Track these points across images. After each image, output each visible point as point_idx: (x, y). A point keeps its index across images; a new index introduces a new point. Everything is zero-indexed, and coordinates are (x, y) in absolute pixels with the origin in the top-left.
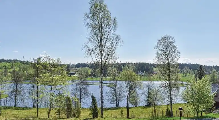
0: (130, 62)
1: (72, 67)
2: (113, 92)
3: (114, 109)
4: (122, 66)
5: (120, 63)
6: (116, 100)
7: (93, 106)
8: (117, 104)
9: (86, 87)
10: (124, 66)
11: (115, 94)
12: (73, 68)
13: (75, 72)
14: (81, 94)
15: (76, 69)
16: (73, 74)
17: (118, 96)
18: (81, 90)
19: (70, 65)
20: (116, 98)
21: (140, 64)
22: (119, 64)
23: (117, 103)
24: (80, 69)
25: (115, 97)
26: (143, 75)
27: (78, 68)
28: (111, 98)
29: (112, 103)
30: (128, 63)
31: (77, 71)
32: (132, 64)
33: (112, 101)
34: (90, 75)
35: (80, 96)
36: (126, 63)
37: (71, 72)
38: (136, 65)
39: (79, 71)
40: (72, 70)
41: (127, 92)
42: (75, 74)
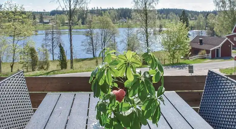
0: (111, 8)
1: (46, 15)
2: (89, 41)
3: (91, 59)
4: (103, 12)
5: (101, 9)
6: (93, 50)
7: (61, 56)
8: (94, 54)
9: (58, 36)
10: (104, 12)
11: (92, 43)
12: (48, 16)
13: (50, 21)
14: (53, 44)
15: (51, 16)
16: (48, 23)
17: (95, 45)
18: (53, 40)
19: (43, 13)
20: (93, 47)
21: (122, 9)
22: (99, 10)
23: (93, 52)
24: (55, 16)
25: (91, 47)
26: (126, 22)
27: (53, 16)
28: (88, 47)
29: (89, 53)
30: (109, 8)
31: (52, 19)
32: (113, 9)
33: (88, 51)
34: (67, 23)
35: (53, 47)
36: (107, 8)
37: (45, 21)
38: (118, 10)
39: (54, 19)
40: (46, 18)
41: (102, 40)
42: (50, 22)
